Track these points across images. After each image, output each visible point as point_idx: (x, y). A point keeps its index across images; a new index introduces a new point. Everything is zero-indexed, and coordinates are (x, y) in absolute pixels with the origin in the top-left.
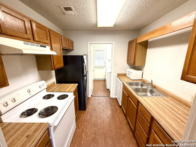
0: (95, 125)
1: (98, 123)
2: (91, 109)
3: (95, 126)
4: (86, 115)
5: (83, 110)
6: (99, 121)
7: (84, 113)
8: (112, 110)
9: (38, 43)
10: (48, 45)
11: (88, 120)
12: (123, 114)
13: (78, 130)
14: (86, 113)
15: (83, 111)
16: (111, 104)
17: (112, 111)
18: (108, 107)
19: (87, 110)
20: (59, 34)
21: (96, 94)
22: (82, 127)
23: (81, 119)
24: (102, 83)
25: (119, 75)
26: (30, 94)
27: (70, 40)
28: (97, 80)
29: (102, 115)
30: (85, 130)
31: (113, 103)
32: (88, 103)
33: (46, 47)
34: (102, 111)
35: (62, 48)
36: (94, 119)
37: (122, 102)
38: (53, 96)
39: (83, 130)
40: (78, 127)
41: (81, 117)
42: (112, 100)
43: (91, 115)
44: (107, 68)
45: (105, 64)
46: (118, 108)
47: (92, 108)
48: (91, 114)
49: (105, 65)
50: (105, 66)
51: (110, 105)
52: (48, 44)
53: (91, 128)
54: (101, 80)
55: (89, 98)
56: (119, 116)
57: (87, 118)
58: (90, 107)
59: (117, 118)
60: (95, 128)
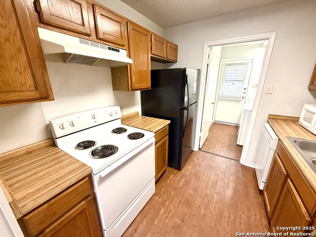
0: (188, 203)
1: (196, 203)
2: (191, 172)
3: (187, 205)
4: (178, 178)
5: (176, 169)
6: (199, 199)
7: (176, 173)
8: (236, 190)
9: (105, 43)
10: (122, 48)
11: (179, 189)
12: (262, 211)
13: (156, 198)
14: (180, 176)
15: (176, 171)
16: (237, 178)
17: (235, 192)
18: (226, 180)
19: (183, 171)
20: (147, 30)
21: (209, 148)
22: (165, 196)
23: (168, 182)
24: (231, 131)
25: (273, 119)
26: (95, 120)
27: (170, 42)
28: (220, 124)
29: (208, 192)
30: (167, 203)
31: (243, 176)
32: (190, 159)
33: (119, 51)
34: (210, 183)
35: (150, 55)
36: (190, 192)
37: (268, 184)
38: (125, 130)
39: (165, 202)
40: (159, 193)
41: (169, 178)
42: (243, 170)
43: (187, 183)
44: (247, 101)
45: (244, 93)
46: (252, 191)
47: (194, 171)
48: (187, 181)
49: (244, 95)
50: (243, 98)
51: (234, 178)
52: (124, 46)
53: (178, 205)
54: (230, 125)
55: (193, 151)
56: (249, 210)
57: (179, 185)
58: (190, 167)
59: (243, 213)
60: (186, 210)
